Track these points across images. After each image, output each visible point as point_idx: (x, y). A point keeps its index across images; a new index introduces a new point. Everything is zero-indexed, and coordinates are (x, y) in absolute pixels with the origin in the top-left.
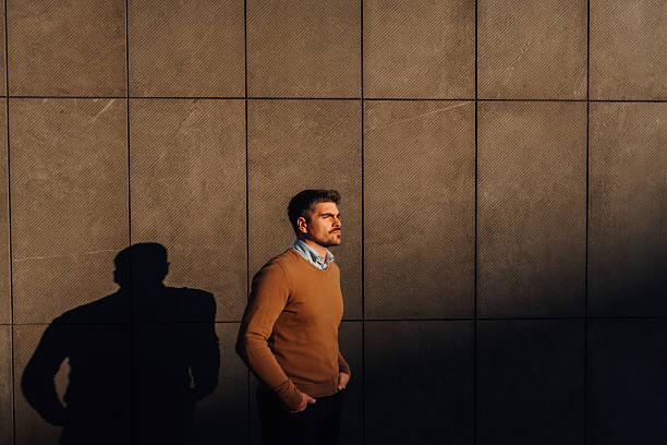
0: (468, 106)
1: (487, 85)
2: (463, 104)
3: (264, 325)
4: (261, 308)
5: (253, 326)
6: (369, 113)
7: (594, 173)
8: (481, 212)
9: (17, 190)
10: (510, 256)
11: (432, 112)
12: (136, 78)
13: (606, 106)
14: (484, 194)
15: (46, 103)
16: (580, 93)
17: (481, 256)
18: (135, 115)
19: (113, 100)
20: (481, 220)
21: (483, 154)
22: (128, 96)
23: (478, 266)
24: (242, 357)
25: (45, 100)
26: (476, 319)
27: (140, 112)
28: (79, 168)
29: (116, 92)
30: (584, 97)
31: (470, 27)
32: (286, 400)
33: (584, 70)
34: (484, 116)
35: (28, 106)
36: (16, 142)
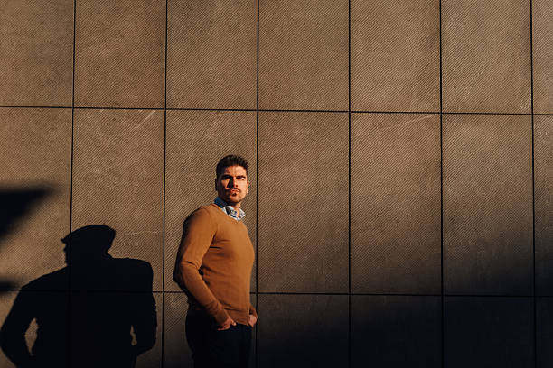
0: (435, 118)
1: (450, 101)
2: (431, 116)
3: (196, 255)
6: (354, 123)
9: (77, 181)
11: (406, 122)
12: (171, 93)
13: (548, 119)
14: (449, 191)
15: (103, 113)
16: (526, 108)
17: (446, 242)
18: (171, 123)
19: (153, 111)
20: (446, 212)
21: (447, 157)
22: (165, 107)
23: (444, 251)
25: (102, 110)
26: (442, 295)
27: (175, 120)
28: (126, 165)
29: (157, 105)
30: (529, 111)
33: (529, 89)
34: (447, 126)
35: (89, 114)
36: (79, 143)
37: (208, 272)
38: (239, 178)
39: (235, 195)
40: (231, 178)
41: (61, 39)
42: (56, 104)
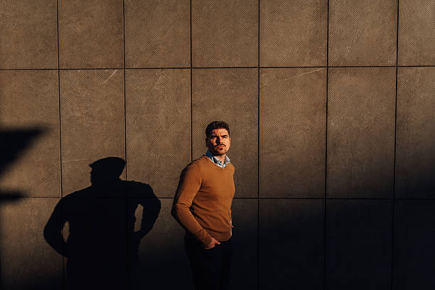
0: (323, 70)
1: (334, 58)
2: (319, 69)
3: (187, 199)
4: (186, 189)
5: (181, 200)
6: (263, 75)
7: (400, 110)
8: (330, 135)
9: (64, 122)
10: (347, 161)
11: (301, 74)
12: (128, 57)
13: (408, 69)
14: (332, 124)
15: (80, 73)
16: (392, 62)
17: (329, 161)
18: (129, 79)
19: (116, 70)
20: (330, 139)
21: (331, 99)
22: (124, 67)
23: (328, 167)
24: (175, 218)
25: (79, 71)
26: (326, 199)
27: (131, 76)
28: (98, 109)
29: (118, 66)
30: (395, 64)
31: (324, 23)
32: (203, 241)
33: (395, 47)
34: (332, 76)
35: (70, 74)
36: (64, 95)
37: (197, 208)
38: (223, 137)
39: (222, 149)
40: (218, 138)
41: (48, 19)
42: (47, 67)
